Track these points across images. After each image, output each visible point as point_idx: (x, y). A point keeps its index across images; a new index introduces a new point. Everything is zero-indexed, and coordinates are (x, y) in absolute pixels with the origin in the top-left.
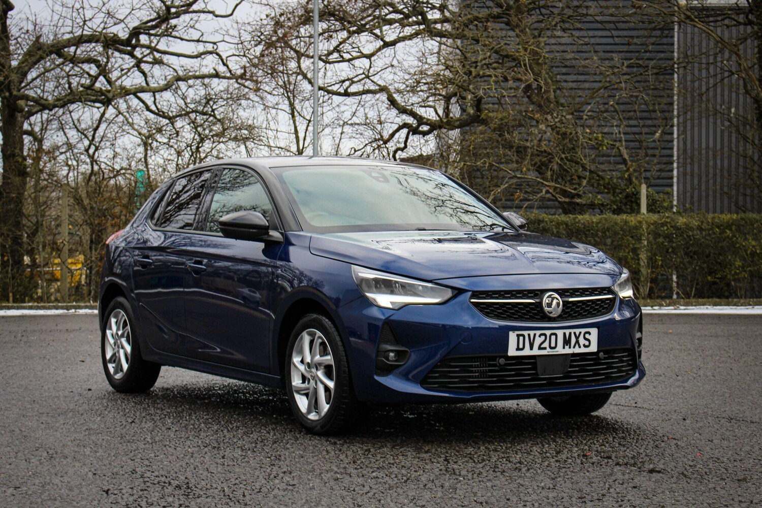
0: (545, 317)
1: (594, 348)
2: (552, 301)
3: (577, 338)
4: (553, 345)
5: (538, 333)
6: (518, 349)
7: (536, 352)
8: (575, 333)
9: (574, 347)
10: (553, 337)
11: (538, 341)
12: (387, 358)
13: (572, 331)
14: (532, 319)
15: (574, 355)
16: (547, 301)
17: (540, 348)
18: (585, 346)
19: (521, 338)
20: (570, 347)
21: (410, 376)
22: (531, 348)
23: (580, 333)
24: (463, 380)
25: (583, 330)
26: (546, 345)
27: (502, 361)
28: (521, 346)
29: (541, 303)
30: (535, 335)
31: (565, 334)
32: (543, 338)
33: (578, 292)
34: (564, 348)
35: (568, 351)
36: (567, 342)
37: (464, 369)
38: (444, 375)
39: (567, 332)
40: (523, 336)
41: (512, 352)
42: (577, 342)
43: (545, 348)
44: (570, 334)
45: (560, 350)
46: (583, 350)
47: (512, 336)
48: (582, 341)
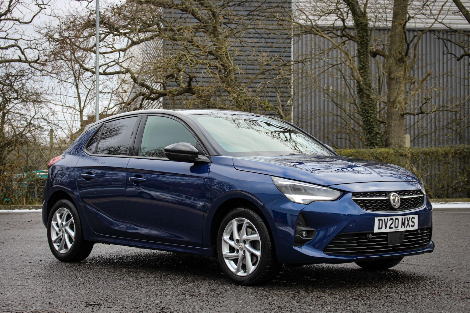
0: (392, 208)
1: (416, 228)
2: (395, 199)
3: (408, 221)
4: (396, 226)
5: (389, 218)
6: (379, 228)
7: (388, 230)
9: (407, 227)
10: (397, 221)
11: (389, 223)
12: (302, 236)
13: (406, 217)
14: (385, 210)
15: (406, 231)
16: (393, 199)
17: (390, 228)
18: (412, 226)
19: (381, 221)
20: (405, 227)
21: (316, 246)
22: (386, 228)
23: (410, 218)
24: (348, 248)
25: (411, 216)
26: (393, 225)
27: (370, 236)
28: (381, 227)
29: (389, 200)
31: (402, 218)
32: (392, 221)
33: (401, 193)
34: (402, 227)
35: (404, 229)
36: (403, 224)
37: (349, 241)
38: (337, 245)
39: (404, 217)
40: (381, 220)
41: (376, 230)
42: (408, 223)
43: (392, 228)
45: (401, 229)
46: (411, 229)
47: (376, 220)
48: (411, 223)
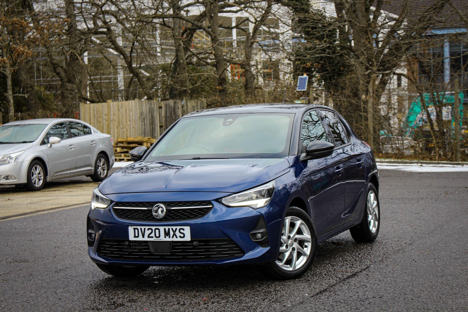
0: (154, 219)
1: (188, 238)
2: (158, 209)
3: (174, 232)
4: (157, 235)
5: (147, 228)
6: (135, 237)
7: (146, 239)
8: (172, 229)
9: (173, 237)
10: (157, 231)
11: (147, 233)
13: (170, 227)
16: (155, 209)
17: (149, 237)
18: (180, 237)
19: (136, 231)
20: (170, 237)
22: (143, 237)
23: (176, 229)
25: (178, 228)
26: (153, 235)
27: (127, 243)
28: (137, 235)
30: (145, 229)
31: (165, 229)
32: (150, 231)
34: (165, 237)
35: (167, 239)
36: (167, 234)
39: (167, 228)
40: (137, 229)
41: (132, 238)
42: (174, 234)
43: (152, 237)
44: (169, 229)
45: (163, 238)
46: (179, 239)
47: (131, 230)
48: (177, 233)
